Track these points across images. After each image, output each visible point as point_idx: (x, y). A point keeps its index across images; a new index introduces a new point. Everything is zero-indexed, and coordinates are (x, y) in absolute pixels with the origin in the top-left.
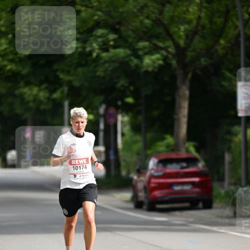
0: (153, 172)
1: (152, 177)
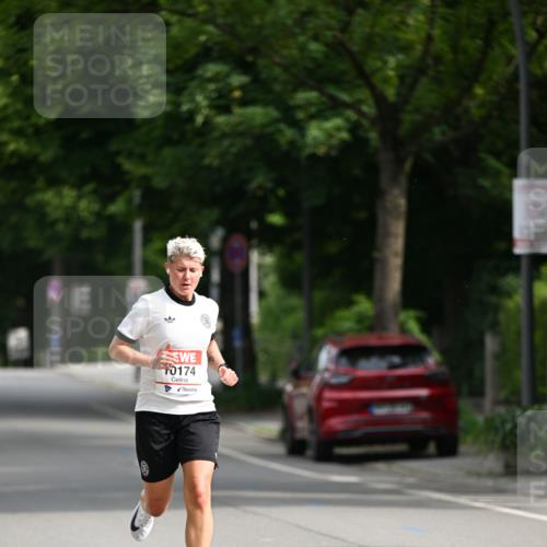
0: (327, 375)
1: (326, 386)
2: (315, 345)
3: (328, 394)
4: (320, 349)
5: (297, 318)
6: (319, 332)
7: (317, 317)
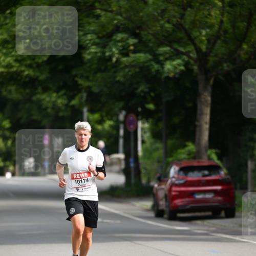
0: (174, 179)
1: (173, 185)
2: (169, 165)
3: (174, 189)
4: (171, 167)
5: (160, 153)
6: (170, 159)
7: (169, 153)
